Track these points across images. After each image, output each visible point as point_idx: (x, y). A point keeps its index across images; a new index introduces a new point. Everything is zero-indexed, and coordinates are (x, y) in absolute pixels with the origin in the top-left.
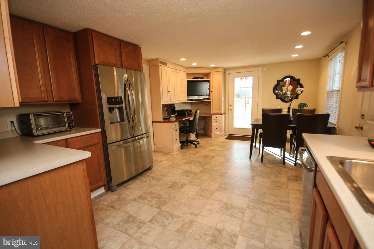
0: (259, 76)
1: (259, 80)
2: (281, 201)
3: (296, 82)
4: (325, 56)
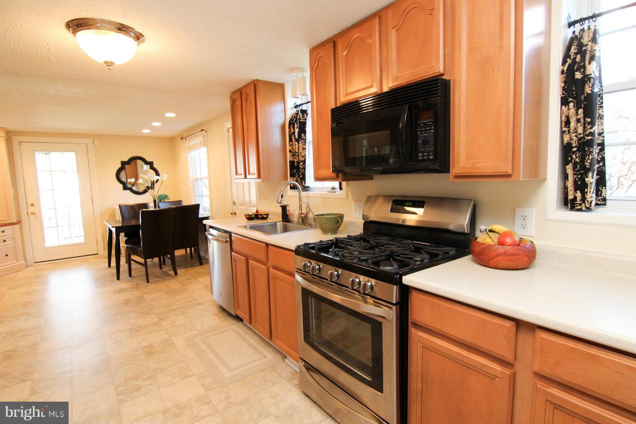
0: (88, 152)
1: (88, 160)
2: (189, 302)
3: (149, 166)
4: (182, 139)
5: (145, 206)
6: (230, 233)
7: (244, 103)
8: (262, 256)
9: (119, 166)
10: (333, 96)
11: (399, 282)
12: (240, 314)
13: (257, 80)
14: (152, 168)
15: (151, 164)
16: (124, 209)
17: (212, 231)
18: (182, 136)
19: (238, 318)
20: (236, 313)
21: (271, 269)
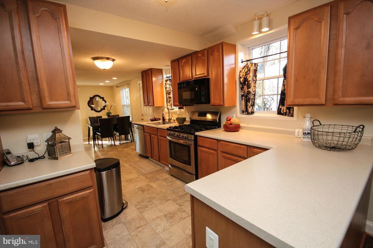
3: (102, 99)
4: (117, 87)
5: (101, 117)
6: (143, 126)
7: (147, 76)
8: (156, 133)
9: (89, 99)
10: (178, 78)
11: (194, 134)
12: (148, 155)
13: (152, 68)
14: (104, 100)
15: (103, 98)
16: (91, 119)
17: (135, 125)
18: (117, 86)
19: (147, 158)
20: (147, 155)
21: (159, 137)
